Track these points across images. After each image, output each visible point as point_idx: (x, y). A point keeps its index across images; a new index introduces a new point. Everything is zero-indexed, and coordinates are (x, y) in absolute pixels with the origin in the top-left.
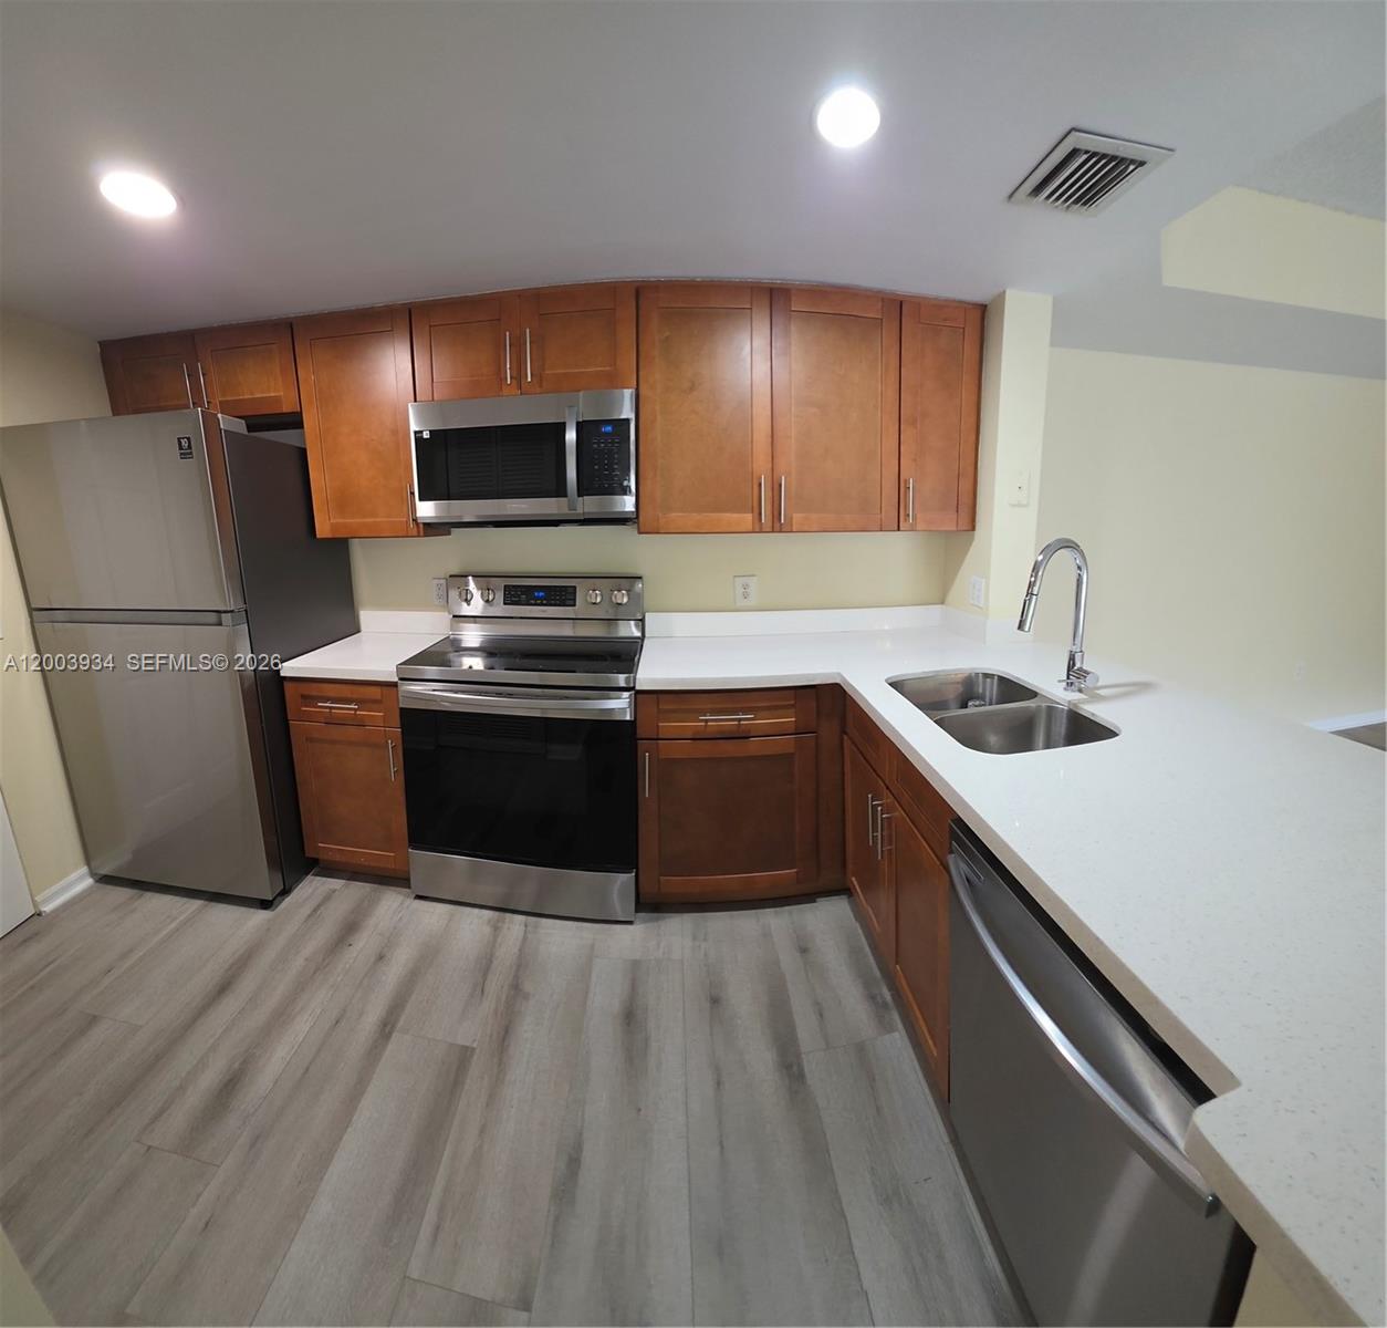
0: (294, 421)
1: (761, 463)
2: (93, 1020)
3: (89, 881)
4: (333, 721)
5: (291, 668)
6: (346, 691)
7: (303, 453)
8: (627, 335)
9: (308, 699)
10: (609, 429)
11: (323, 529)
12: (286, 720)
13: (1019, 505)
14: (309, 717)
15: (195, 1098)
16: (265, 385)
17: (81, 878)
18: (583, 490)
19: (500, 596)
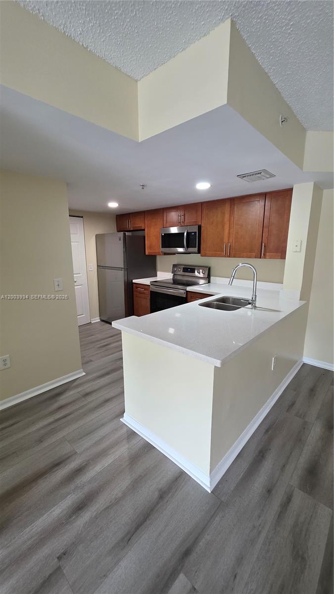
0: (144, 230)
1: (226, 240)
2: (93, 335)
3: (99, 320)
4: (140, 293)
5: (134, 281)
6: (142, 286)
7: (144, 237)
8: (199, 213)
9: (137, 288)
10: (193, 234)
11: (147, 253)
12: (133, 292)
13: (296, 252)
14: (137, 291)
15: (101, 345)
16: (139, 224)
17: (98, 319)
18: (188, 247)
19: (182, 270)
